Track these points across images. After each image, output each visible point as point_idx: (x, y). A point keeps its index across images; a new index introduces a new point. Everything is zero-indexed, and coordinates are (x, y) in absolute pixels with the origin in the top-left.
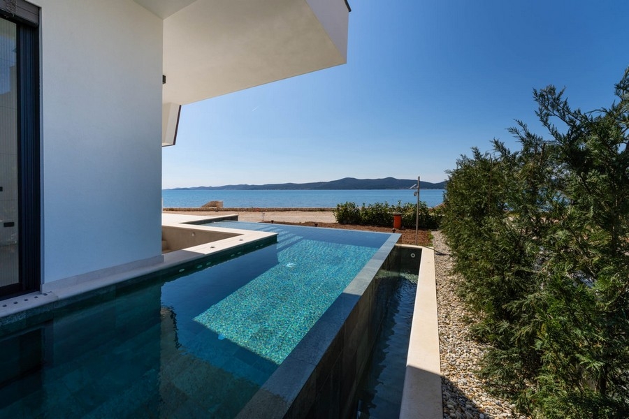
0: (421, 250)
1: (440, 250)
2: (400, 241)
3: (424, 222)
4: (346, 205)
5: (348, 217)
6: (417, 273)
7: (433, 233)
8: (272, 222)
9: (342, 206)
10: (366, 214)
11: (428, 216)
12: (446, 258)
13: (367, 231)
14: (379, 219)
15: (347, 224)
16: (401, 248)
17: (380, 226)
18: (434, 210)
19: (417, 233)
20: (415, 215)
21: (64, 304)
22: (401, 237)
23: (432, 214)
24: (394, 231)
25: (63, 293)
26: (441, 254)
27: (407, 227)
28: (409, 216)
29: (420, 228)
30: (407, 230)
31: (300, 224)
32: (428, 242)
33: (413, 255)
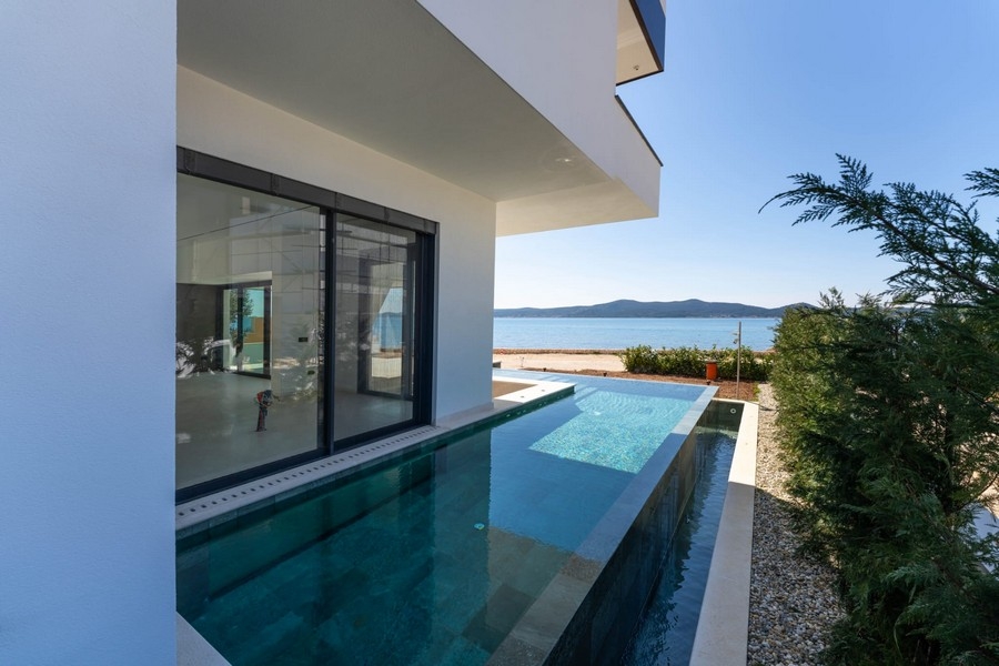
0: (743, 405)
1: (767, 406)
2: (717, 395)
3: (749, 373)
4: (638, 349)
5: (642, 364)
6: (736, 428)
7: (760, 386)
8: (545, 370)
9: (633, 351)
10: (668, 360)
11: (753, 365)
12: (771, 413)
13: (671, 383)
14: (686, 367)
15: (641, 372)
16: (719, 403)
17: (687, 376)
18: (761, 356)
19: (739, 386)
20: (735, 363)
21: (452, 434)
22: (718, 391)
23: (759, 361)
24: (708, 384)
25: (455, 426)
26: (767, 410)
27: (726, 378)
28: (727, 364)
29: (742, 379)
30: (725, 382)
31: (576, 372)
32: (753, 396)
33: (733, 411)
